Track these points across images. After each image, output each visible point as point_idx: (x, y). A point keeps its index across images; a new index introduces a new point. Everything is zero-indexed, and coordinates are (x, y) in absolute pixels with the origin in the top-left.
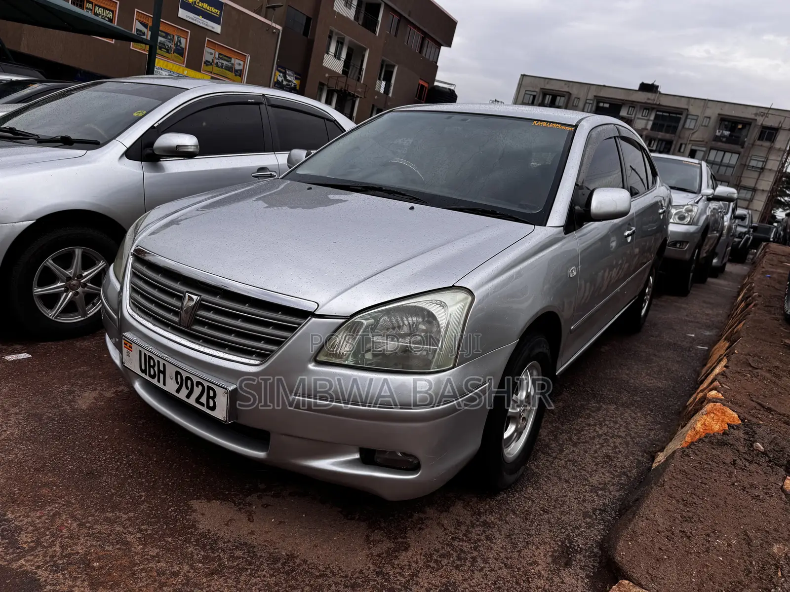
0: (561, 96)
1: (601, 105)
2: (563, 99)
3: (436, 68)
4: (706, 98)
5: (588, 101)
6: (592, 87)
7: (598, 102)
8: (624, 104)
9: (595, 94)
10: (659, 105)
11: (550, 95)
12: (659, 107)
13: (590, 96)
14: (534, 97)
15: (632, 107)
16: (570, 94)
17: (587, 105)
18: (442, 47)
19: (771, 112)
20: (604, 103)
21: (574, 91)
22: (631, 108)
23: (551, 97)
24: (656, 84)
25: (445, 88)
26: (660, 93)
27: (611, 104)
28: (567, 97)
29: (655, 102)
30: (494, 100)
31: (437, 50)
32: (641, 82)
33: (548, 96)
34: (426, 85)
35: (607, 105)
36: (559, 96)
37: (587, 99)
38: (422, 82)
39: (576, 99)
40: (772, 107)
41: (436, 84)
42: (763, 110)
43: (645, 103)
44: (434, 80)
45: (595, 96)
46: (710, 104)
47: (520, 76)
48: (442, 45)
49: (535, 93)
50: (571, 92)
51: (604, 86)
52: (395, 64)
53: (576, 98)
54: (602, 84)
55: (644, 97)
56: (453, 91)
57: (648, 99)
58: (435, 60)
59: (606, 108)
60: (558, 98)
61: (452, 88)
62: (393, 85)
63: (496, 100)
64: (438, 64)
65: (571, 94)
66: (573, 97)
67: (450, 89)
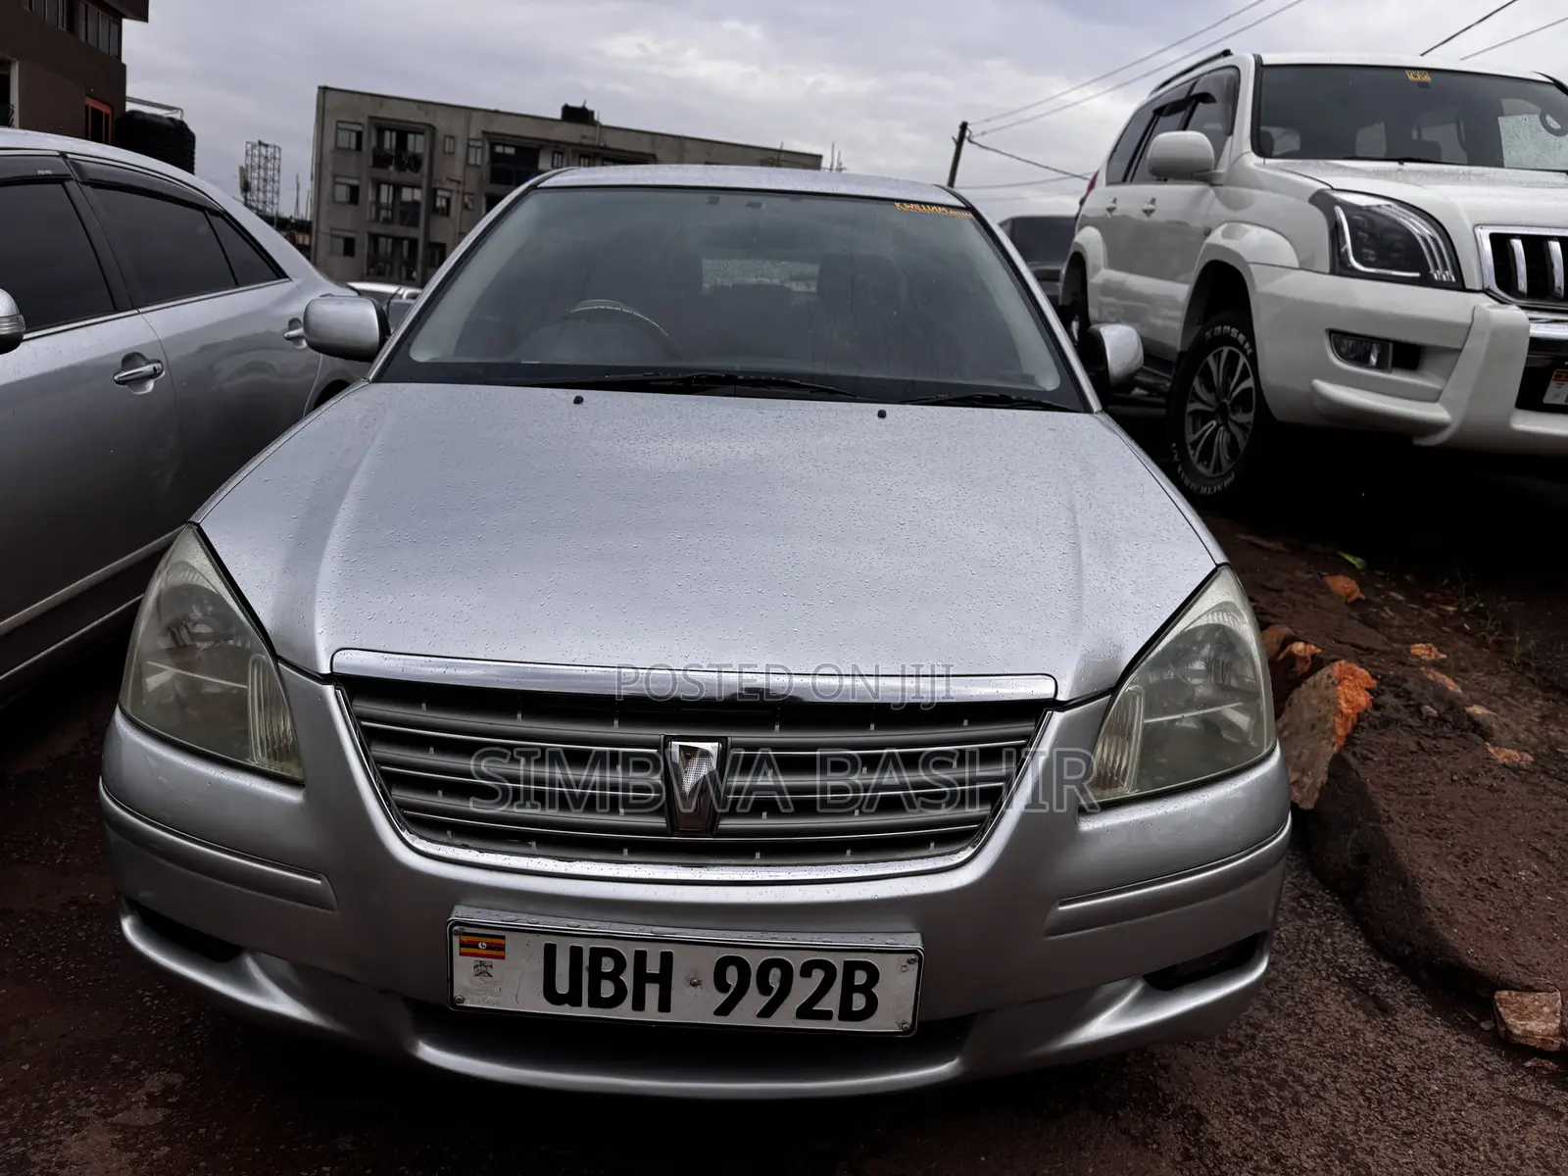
0: (415, 133)
1: (499, 149)
2: (420, 138)
3: (122, 70)
4: (680, 134)
5: (472, 143)
6: (474, 114)
7: (493, 145)
8: (541, 147)
9: (484, 129)
10: (605, 148)
11: (391, 130)
12: (606, 152)
13: (475, 132)
14: (359, 135)
15: (559, 153)
16: (432, 128)
17: (472, 151)
18: (126, 22)
19: (782, 156)
20: (504, 145)
21: (441, 123)
22: (556, 155)
23: (394, 134)
24: (589, 107)
25: (160, 117)
26: (602, 126)
27: (518, 148)
28: (427, 133)
29: (596, 143)
30: (256, 141)
31: (114, 27)
32: (562, 104)
33: (387, 134)
34: (105, 109)
35: (510, 151)
36: (412, 132)
37: (469, 139)
38: (91, 103)
39: (448, 140)
40: (785, 148)
41: (130, 107)
42: (770, 154)
43: (581, 145)
44: (122, 98)
45: (485, 133)
46: (688, 144)
47: (316, 91)
48: (126, 17)
49: (359, 128)
50: (434, 124)
51: (497, 112)
52: (8, 57)
53: (445, 136)
54: (493, 108)
55: (572, 133)
56: (182, 123)
57: (584, 137)
58: (113, 52)
59: (508, 156)
60: (411, 137)
61: (177, 116)
62: (16, 110)
63: (260, 143)
64: (124, 60)
65: (435, 128)
66: (440, 136)
67: (171, 119)
